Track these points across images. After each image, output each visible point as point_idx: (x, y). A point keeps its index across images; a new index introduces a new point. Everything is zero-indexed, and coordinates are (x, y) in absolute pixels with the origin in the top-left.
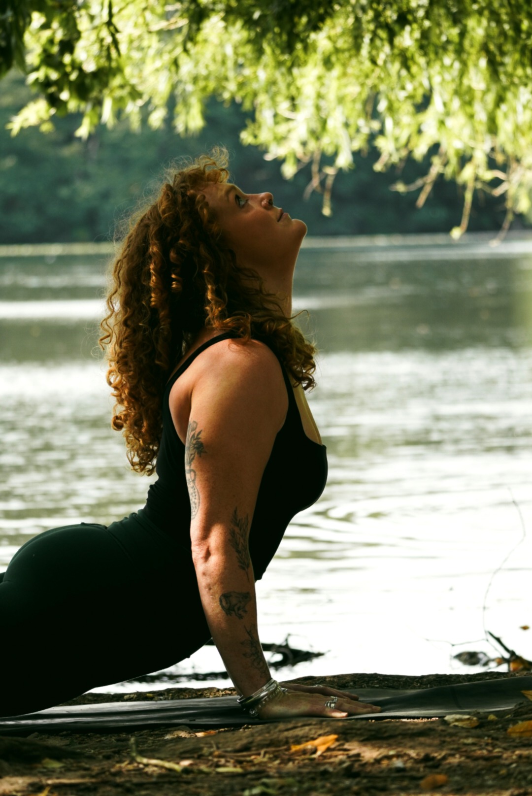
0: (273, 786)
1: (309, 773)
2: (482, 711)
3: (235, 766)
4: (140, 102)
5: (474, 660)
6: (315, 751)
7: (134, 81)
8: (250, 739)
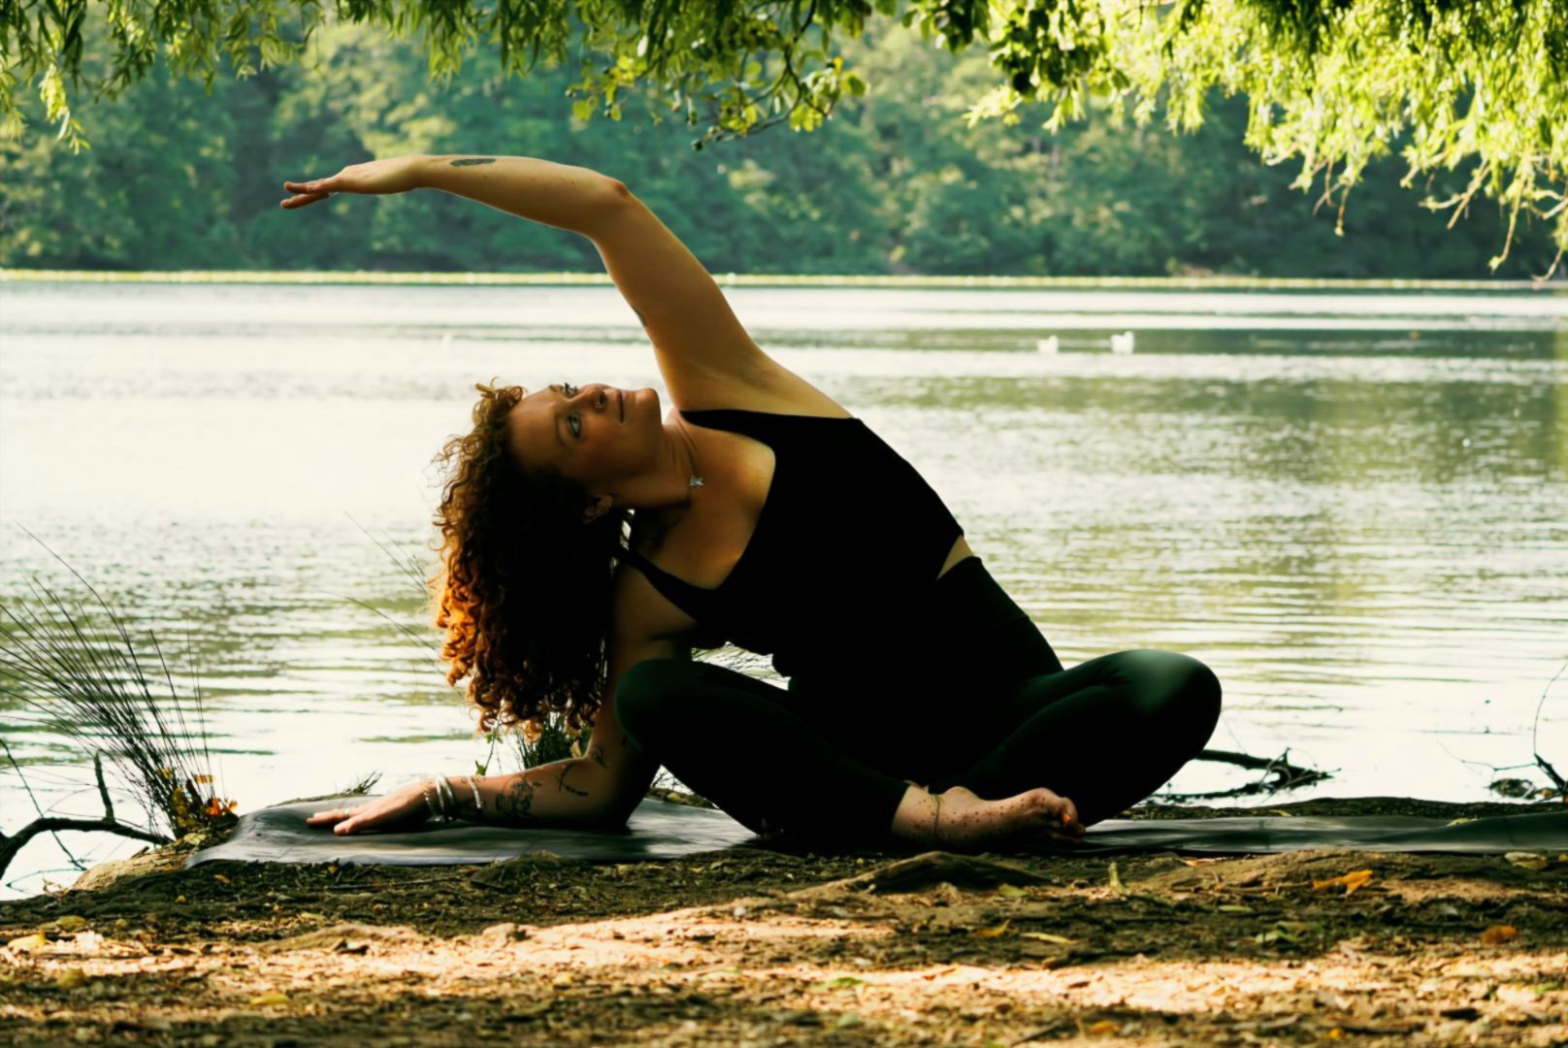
0: (1293, 931)
1: (1338, 917)
2: (1551, 848)
3: (1242, 905)
4: (1125, 91)
5: (1516, 791)
6: (1343, 889)
7: (1119, 65)
8: (1262, 871)
